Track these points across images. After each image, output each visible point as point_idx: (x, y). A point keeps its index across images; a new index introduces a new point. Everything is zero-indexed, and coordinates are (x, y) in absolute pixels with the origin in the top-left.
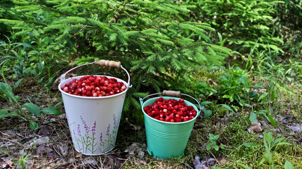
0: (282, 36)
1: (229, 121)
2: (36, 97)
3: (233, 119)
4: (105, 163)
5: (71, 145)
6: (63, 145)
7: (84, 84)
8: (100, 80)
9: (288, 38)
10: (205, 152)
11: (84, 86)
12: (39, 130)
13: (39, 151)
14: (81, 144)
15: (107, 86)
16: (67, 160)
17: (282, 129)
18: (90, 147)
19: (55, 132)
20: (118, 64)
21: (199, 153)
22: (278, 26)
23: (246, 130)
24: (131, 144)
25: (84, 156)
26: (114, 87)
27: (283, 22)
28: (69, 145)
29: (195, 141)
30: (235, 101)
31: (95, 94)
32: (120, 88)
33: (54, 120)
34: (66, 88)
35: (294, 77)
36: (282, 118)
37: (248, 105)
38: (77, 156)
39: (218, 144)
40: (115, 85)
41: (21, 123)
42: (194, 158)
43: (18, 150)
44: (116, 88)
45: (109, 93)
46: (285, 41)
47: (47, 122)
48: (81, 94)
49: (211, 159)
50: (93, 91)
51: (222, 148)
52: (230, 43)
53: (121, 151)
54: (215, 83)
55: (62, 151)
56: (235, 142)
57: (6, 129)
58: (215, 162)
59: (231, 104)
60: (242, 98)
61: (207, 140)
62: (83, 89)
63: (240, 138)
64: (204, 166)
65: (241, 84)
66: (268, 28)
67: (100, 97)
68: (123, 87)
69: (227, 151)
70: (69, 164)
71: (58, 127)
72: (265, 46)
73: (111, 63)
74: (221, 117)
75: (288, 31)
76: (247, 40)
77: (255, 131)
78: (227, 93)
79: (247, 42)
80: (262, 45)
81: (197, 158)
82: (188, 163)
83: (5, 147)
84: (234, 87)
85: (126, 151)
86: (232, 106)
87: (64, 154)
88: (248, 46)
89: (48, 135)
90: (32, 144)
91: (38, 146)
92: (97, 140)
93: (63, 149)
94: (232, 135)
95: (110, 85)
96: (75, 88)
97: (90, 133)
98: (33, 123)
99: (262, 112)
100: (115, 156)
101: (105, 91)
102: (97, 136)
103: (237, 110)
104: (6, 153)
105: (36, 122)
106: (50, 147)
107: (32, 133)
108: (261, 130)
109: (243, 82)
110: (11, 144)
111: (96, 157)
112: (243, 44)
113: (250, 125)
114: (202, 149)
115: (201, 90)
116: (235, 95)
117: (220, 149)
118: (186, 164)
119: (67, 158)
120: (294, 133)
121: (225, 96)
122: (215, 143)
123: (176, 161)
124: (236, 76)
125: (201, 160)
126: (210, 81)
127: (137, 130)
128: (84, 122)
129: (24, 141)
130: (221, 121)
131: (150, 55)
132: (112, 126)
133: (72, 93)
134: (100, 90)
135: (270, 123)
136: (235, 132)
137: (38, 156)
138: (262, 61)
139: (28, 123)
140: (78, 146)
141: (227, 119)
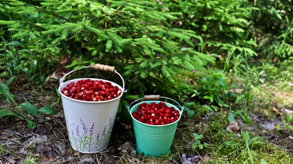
0: (255, 38)
1: (210, 120)
2: (29, 95)
3: (213, 118)
4: (101, 161)
5: (68, 144)
6: (60, 144)
7: (83, 88)
8: (97, 85)
9: (261, 40)
10: (191, 150)
11: (83, 91)
12: (36, 128)
13: (38, 150)
14: (78, 143)
15: (104, 91)
16: (66, 158)
17: (255, 127)
18: (87, 146)
19: (51, 131)
20: (112, 68)
21: (185, 150)
22: (252, 29)
23: (225, 128)
24: (123, 143)
25: (82, 154)
26: (110, 92)
27: (256, 25)
28: (66, 144)
29: (181, 139)
30: (214, 101)
31: (94, 99)
32: (116, 93)
33: (48, 118)
34: (66, 92)
35: (265, 78)
36: (255, 117)
37: (226, 106)
38: (75, 155)
39: (202, 143)
40: (112, 89)
41: (17, 121)
42: (181, 156)
43: (18, 149)
44: (113, 93)
45: (107, 97)
46: (258, 43)
47: (43, 121)
48: (81, 98)
49: (196, 157)
50: (93, 95)
51: (206, 146)
52: (209, 45)
53: (115, 149)
54: (195, 83)
55: (61, 149)
56: (216, 140)
57: (4, 128)
58: (200, 159)
59: (211, 104)
60: (221, 98)
61: (191, 138)
62: (82, 93)
63: (221, 137)
64: (190, 162)
65: (221, 86)
66: (243, 31)
67: (99, 102)
68: (119, 92)
69: (210, 149)
70: (68, 162)
71: (54, 126)
72: (241, 49)
73: (106, 67)
74: (202, 116)
75: (260, 33)
76: (224, 42)
77: (232, 130)
78: (208, 95)
79: (225, 45)
80: (238, 48)
81: (184, 155)
82: (176, 159)
83: (5, 146)
84: (214, 89)
85: (119, 149)
86: (212, 106)
87: (62, 152)
88: (226, 48)
89: (46, 134)
90: (31, 142)
91: (37, 145)
92: (94, 140)
93: (61, 147)
94: (214, 134)
95: (107, 90)
96: (75, 92)
97: (89, 133)
98: (30, 122)
99: (238, 112)
100: (109, 154)
101: (103, 95)
102: (95, 136)
103: (216, 110)
104: (8, 151)
105: (33, 121)
106: (49, 145)
107: (30, 132)
108: (238, 128)
109: (222, 84)
110: (11, 143)
111: (92, 155)
112: (221, 46)
113: (229, 124)
114: (188, 147)
115: (185, 91)
116: (215, 96)
117: (204, 147)
118: (174, 161)
119: (66, 156)
120: (265, 132)
121: (206, 97)
122: (199, 142)
123: (165, 158)
124: (216, 79)
125: (187, 157)
126: (191, 81)
127: (128, 129)
128: (83, 124)
129: (23, 140)
130: (202, 121)
131: (143, 61)
132: (108, 127)
133: (73, 97)
134: (99, 95)
135: (245, 122)
136: (215, 131)
137: (38, 155)
138: (238, 63)
139: (24, 122)
140: (76, 145)
141: (207, 118)
